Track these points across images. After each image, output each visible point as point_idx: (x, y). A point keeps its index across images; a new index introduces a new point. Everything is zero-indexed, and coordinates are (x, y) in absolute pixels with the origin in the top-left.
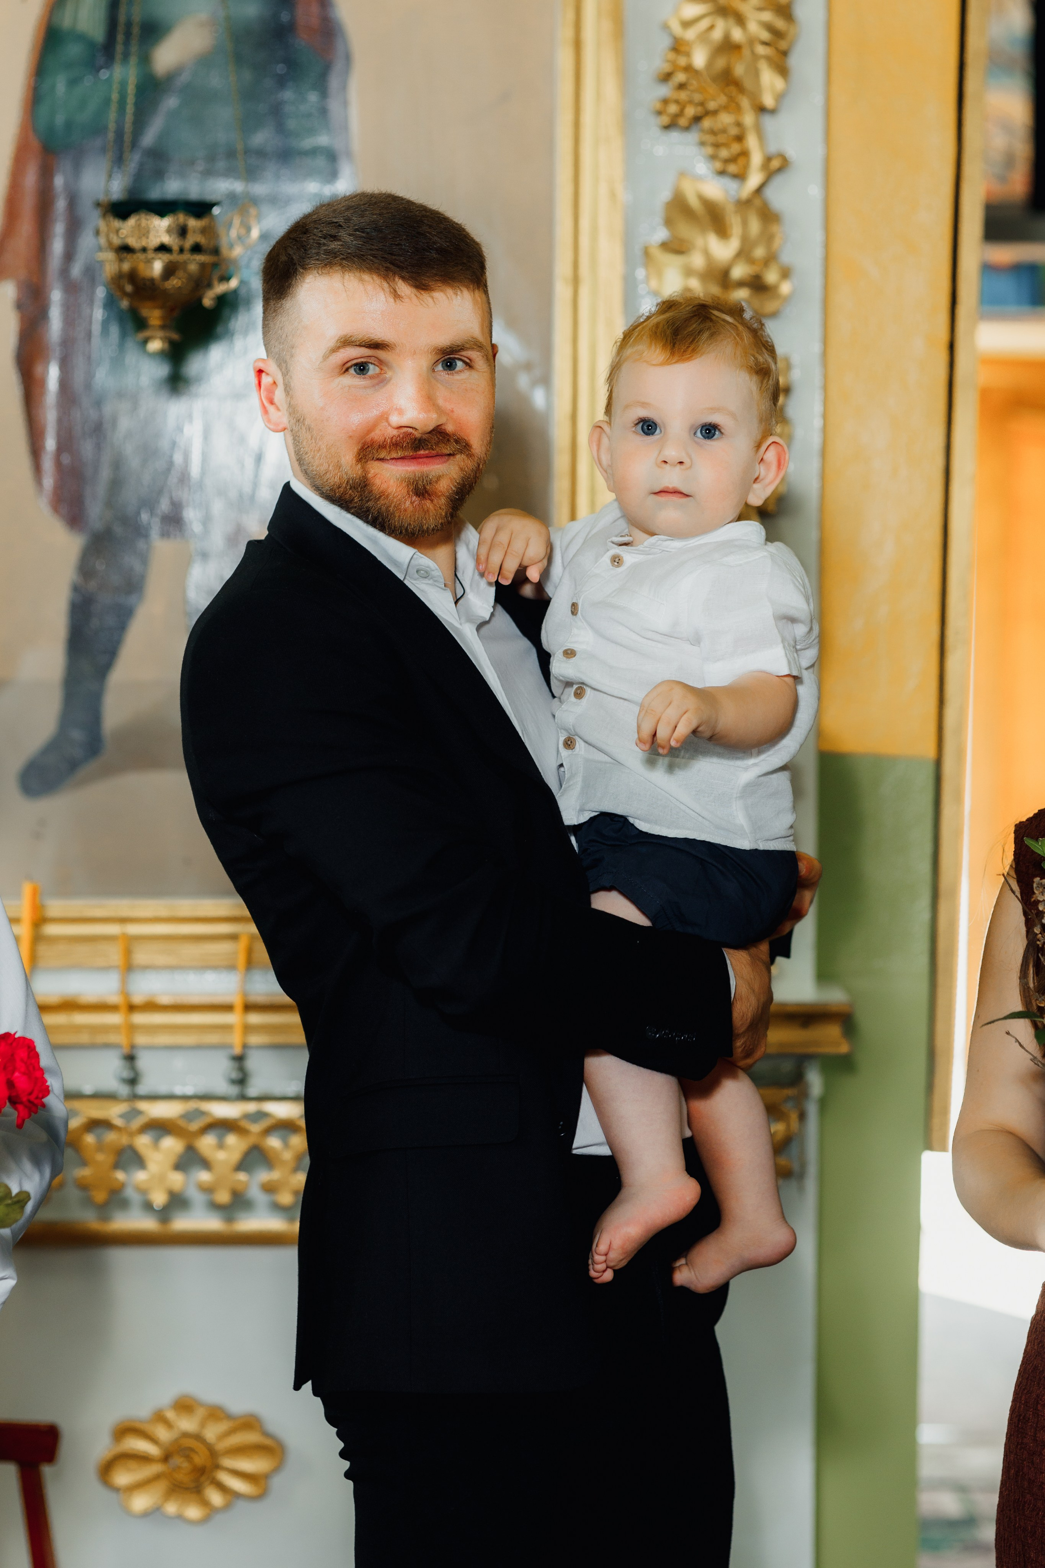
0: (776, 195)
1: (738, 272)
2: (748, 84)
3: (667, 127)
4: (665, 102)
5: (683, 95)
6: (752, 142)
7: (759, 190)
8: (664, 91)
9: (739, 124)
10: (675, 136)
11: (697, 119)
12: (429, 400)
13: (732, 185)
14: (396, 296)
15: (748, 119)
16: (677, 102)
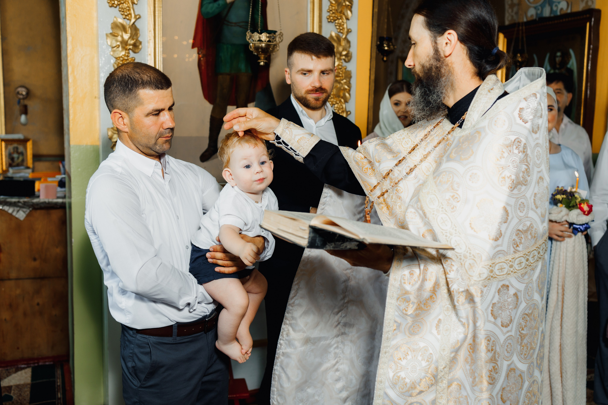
0: (350, 37)
1: (344, 53)
2: (346, 14)
3: (329, 22)
4: (330, 16)
5: (334, 15)
6: (345, 26)
7: (346, 36)
8: (328, 14)
9: (343, 22)
10: (331, 24)
11: (335, 20)
12: (320, 81)
13: (341, 35)
14: (312, 59)
15: (345, 21)
16: (331, 16)
